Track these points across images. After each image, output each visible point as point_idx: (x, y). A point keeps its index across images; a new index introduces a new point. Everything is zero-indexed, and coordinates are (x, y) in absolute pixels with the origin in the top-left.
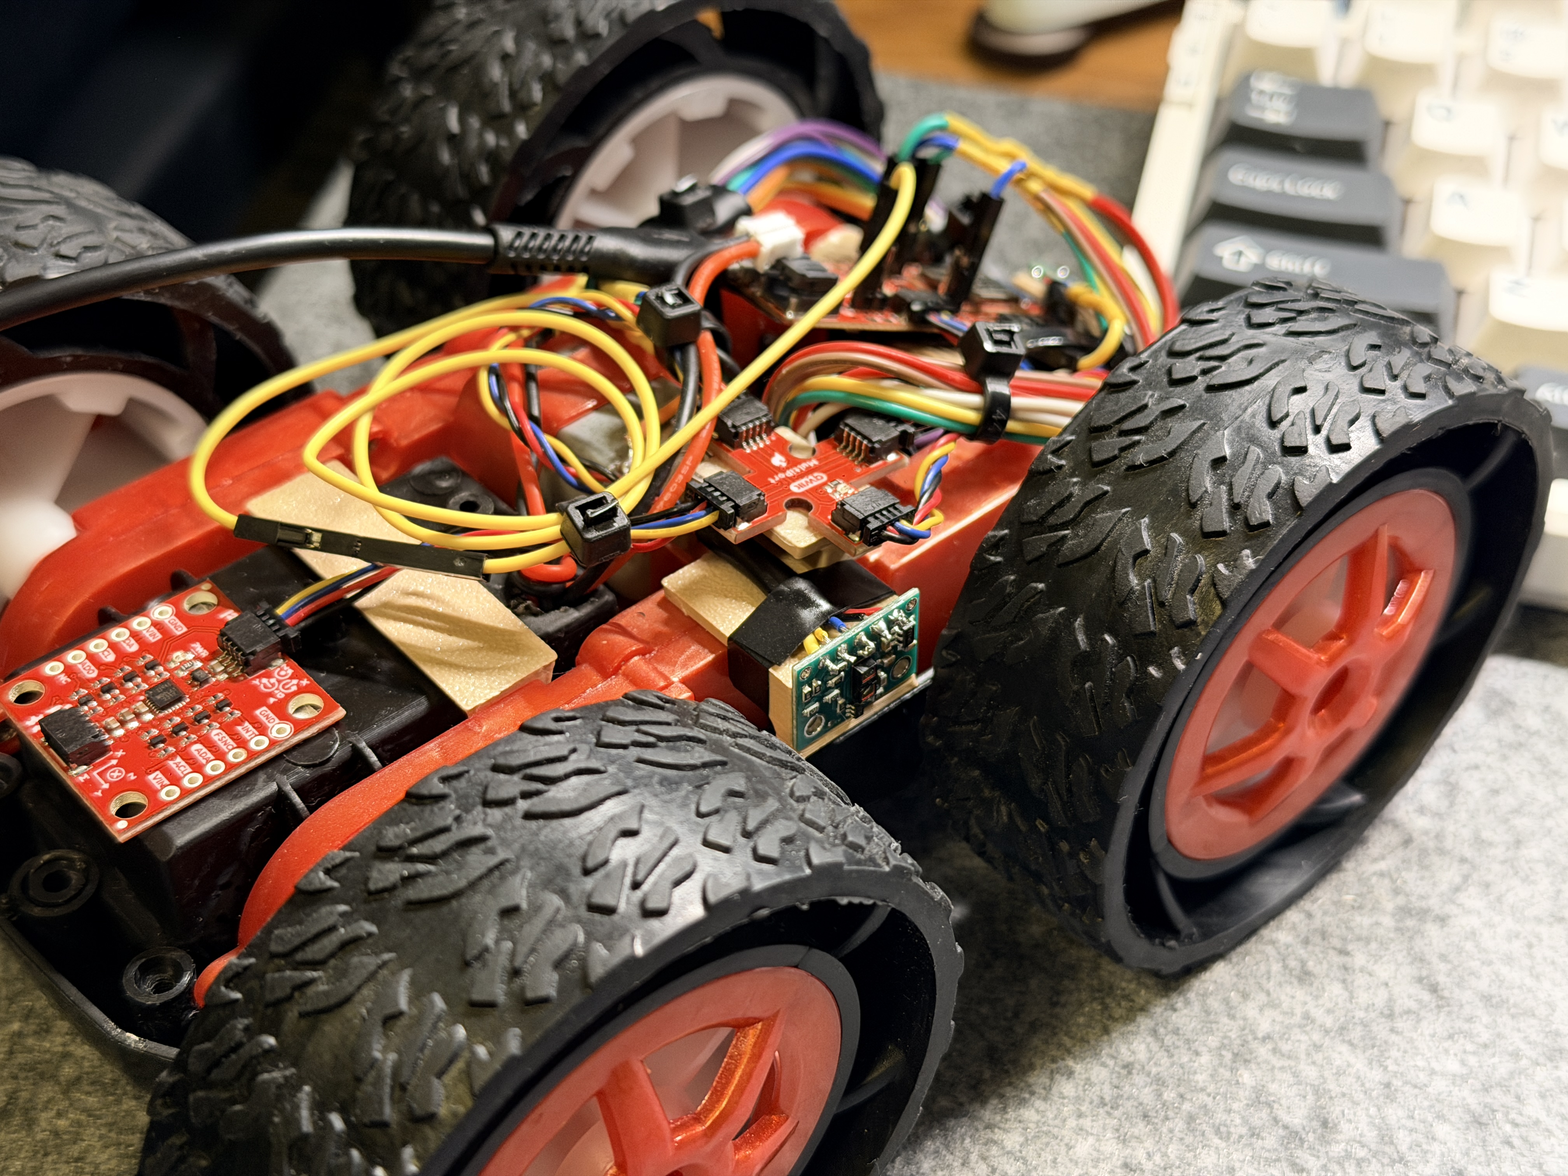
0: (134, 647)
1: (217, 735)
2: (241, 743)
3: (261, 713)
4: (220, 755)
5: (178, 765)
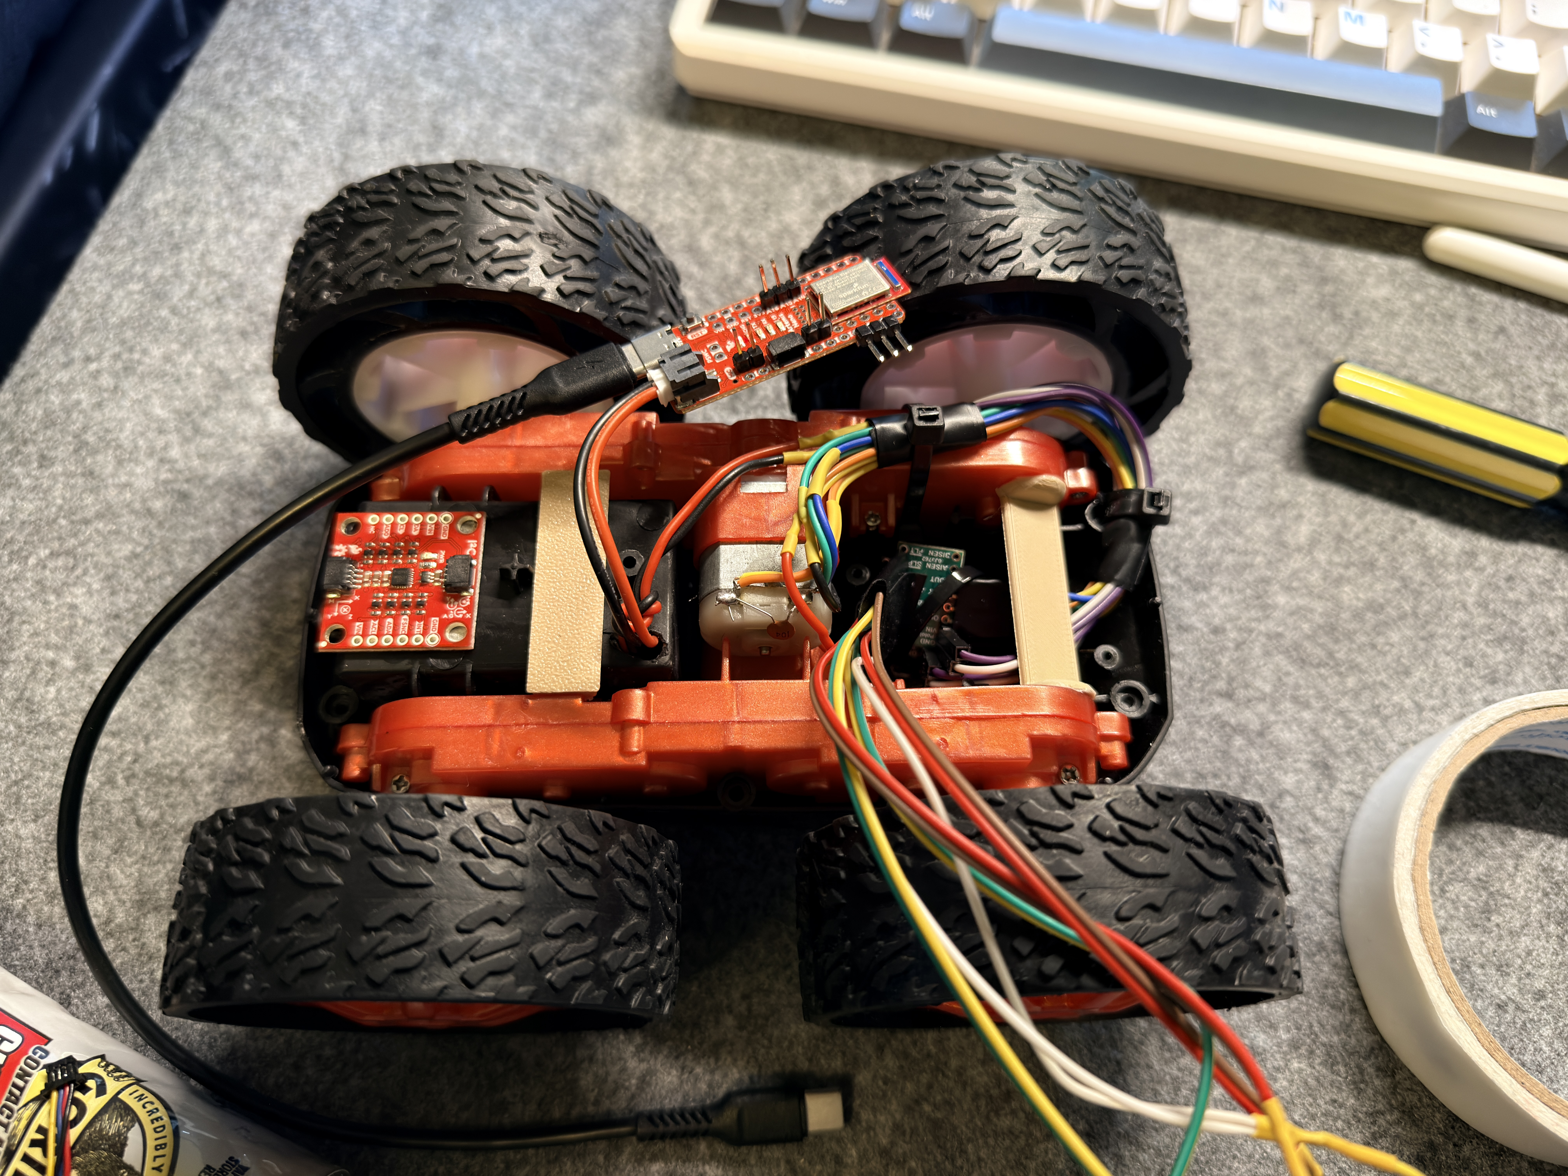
0: (417, 533)
1: (404, 620)
2: (410, 634)
4: (395, 634)
5: (374, 625)
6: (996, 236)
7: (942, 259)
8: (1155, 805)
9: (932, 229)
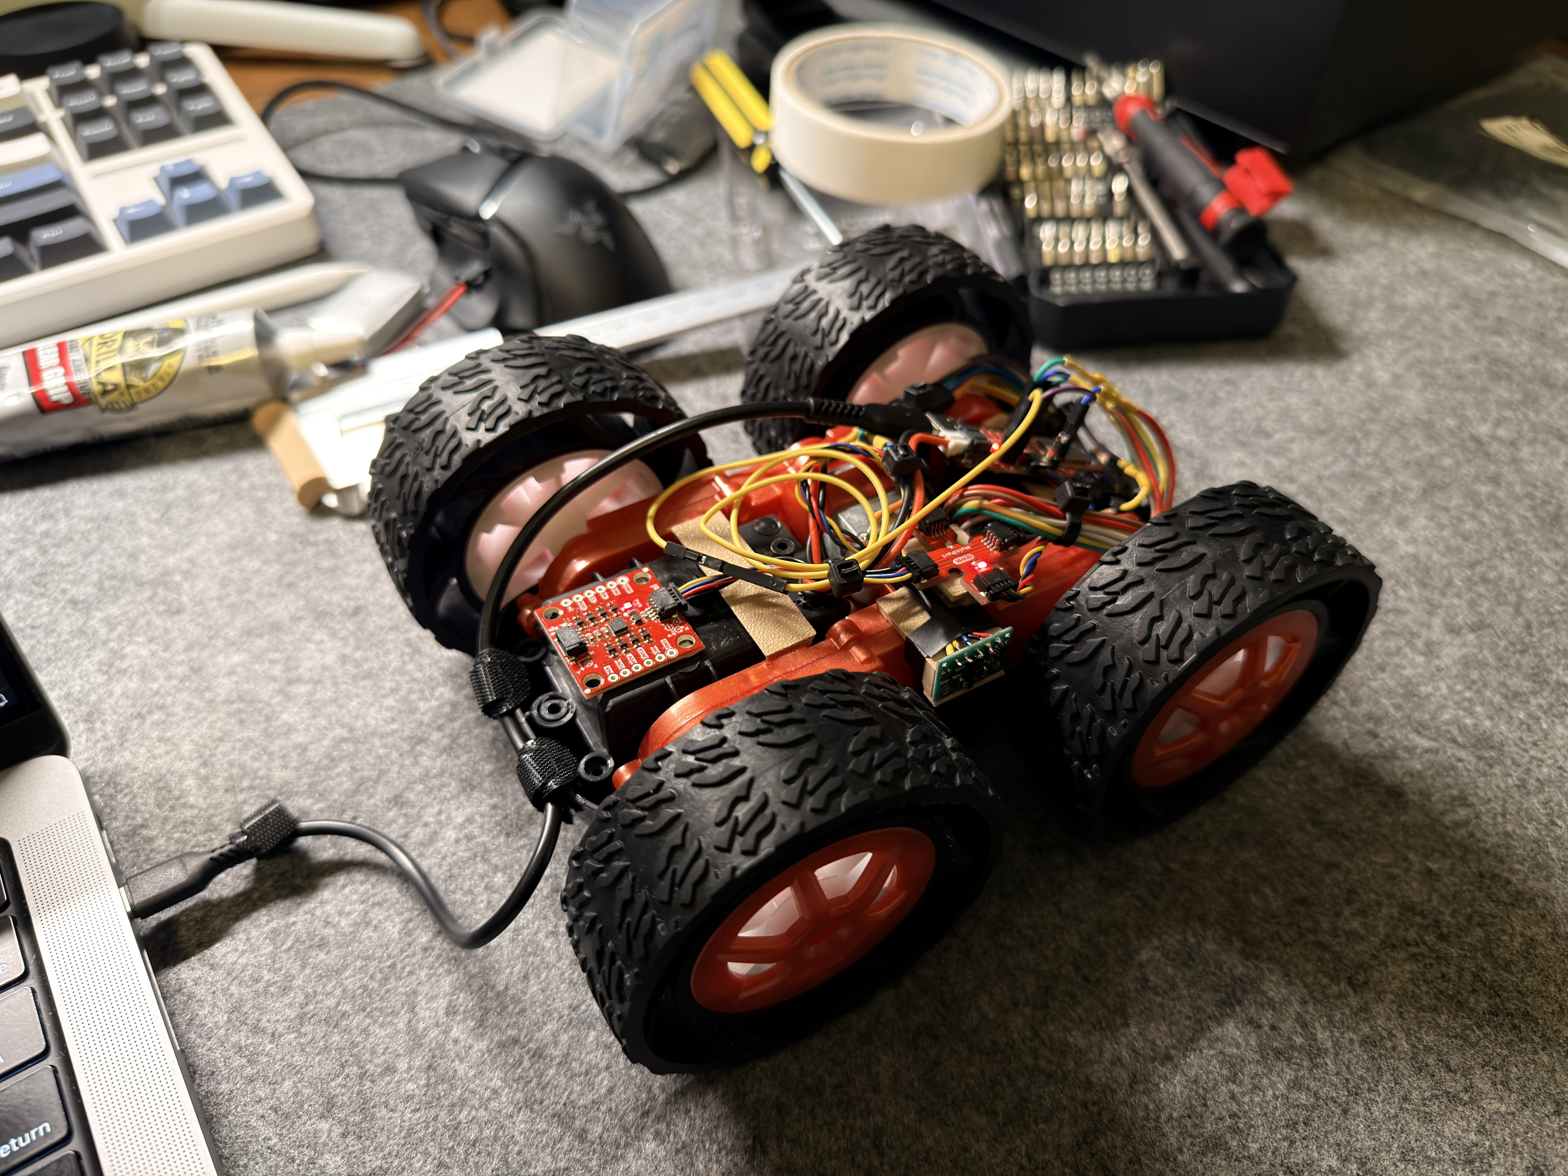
0: (607, 597)
1: (641, 651)
2: (652, 657)
3: (664, 641)
4: (641, 662)
5: (619, 663)
6: (825, 322)
7: (808, 362)
8: (1168, 524)
9: (790, 351)
